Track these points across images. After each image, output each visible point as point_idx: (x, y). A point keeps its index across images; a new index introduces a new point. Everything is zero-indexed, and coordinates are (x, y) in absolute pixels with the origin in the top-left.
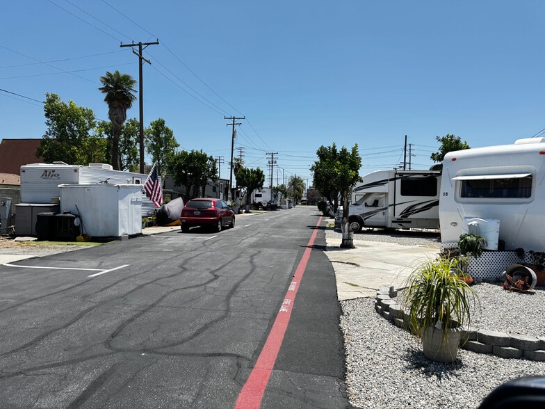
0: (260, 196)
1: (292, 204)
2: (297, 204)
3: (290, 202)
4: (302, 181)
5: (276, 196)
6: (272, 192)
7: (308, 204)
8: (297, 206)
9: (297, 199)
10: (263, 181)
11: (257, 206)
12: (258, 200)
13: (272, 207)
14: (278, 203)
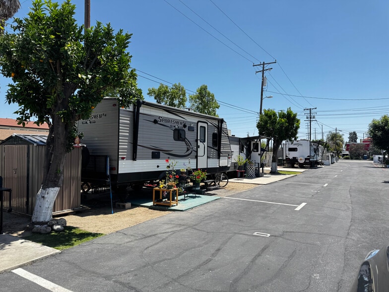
0: (295, 150)
1: (334, 159)
2: (339, 158)
3: (332, 156)
4: (341, 137)
5: (316, 150)
6: (311, 145)
7: (352, 159)
8: (340, 161)
9: (338, 154)
10: (298, 127)
11: (292, 163)
12: (292, 155)
13: (311, 164)
14: (319, 159)
